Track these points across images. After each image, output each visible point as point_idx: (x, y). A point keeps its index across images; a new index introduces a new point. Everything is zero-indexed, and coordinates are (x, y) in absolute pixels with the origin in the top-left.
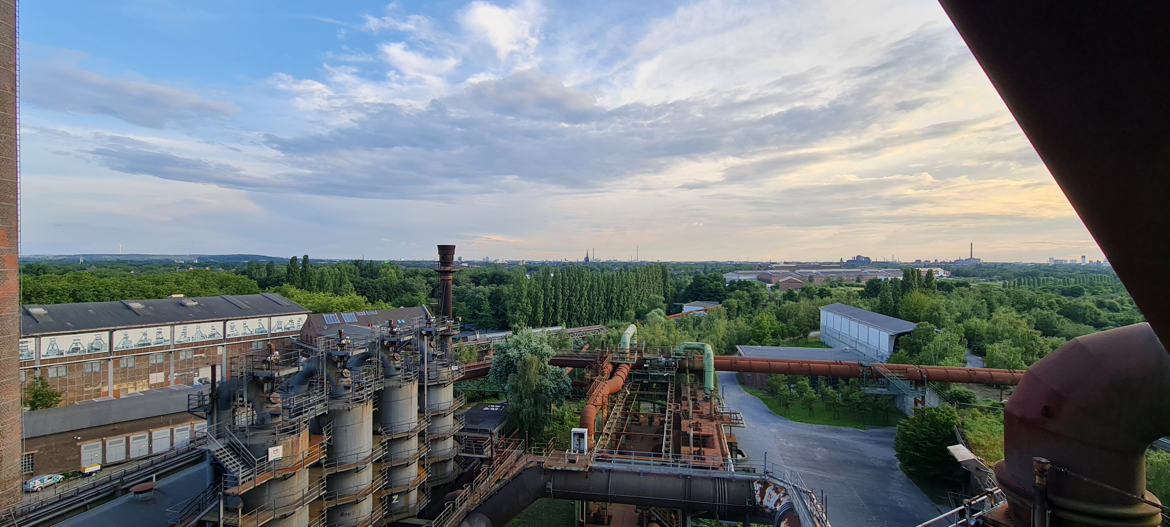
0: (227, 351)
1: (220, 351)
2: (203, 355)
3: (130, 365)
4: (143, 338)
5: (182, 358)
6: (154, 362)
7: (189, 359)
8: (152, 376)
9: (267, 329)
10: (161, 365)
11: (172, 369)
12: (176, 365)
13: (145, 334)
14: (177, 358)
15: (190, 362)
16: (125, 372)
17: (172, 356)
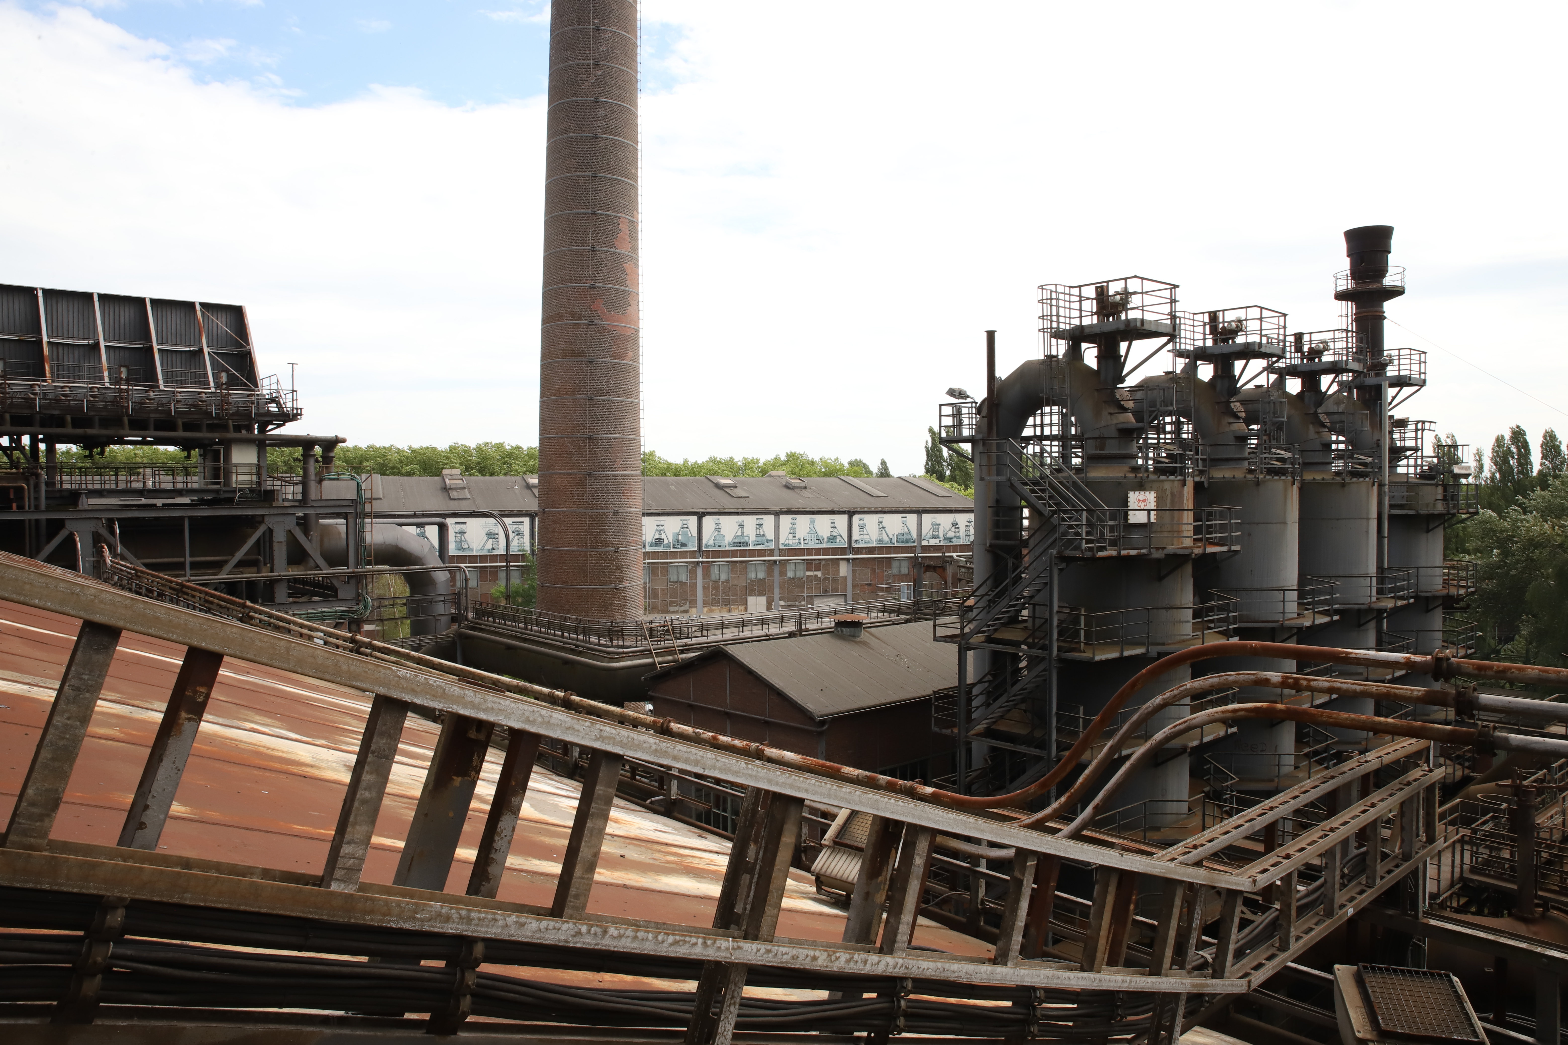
0: (854, 571)
1: (844, 570)
2: (819, 574)
3: (723, 577)
4: (739, 534)
5: (790, 574)
6: (753, 576)
7: (800, 579)
8: (751, 600)
9: (914, 535)
10: (761, 582)
11: (777, 591)
12: (781, 587)
13: (741, 526)
14: (783, 573)
15: (799, 583)
16: (717, 588)
17: (776, 570)
